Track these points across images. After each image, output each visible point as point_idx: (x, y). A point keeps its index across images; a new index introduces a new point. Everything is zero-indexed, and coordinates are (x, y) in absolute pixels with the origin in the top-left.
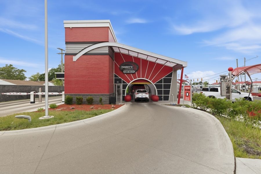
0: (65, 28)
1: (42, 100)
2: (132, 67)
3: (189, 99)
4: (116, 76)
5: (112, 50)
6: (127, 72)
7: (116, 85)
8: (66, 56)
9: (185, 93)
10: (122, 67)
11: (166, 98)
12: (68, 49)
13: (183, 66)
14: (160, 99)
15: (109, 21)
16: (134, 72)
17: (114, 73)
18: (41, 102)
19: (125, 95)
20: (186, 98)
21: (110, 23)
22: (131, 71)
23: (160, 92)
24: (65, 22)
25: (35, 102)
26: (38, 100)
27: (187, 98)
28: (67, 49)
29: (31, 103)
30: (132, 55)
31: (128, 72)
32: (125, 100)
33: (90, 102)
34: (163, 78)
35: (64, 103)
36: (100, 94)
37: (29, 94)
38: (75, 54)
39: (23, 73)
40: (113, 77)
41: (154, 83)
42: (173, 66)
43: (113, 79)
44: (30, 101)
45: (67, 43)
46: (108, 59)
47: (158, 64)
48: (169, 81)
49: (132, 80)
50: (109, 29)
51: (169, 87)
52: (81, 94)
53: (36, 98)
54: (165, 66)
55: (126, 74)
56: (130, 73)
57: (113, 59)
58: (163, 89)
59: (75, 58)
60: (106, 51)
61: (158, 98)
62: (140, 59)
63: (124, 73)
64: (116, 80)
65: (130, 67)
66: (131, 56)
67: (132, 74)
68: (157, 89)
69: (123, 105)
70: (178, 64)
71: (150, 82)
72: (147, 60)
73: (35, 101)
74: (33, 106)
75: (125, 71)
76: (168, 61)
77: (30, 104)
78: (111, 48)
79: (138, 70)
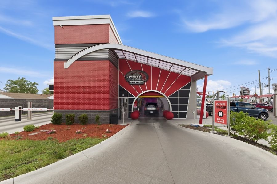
0: (54, 26)
1: (32, 116)
2: (140, 77)
3: (223, 122)
4: (120, 88)
5: (115, 54)
6: (134, 82)
7: (120, 98)
8: (56, 62)
9: (216, 112)
10: (128, 76)
11: (183, 115)
12: (59, 53)
13: (207, 74)
14: (175, 116)
15: (109, 16)
16: (143, 82)
17: (119, 84)
18: (31, 119)
19: (132, 111)
20: (218, 119)
21: (110, 19)
22: (140, 81)
23: (175, 108)
24: (54, 18)
25: (22, 120)
26: (27, 117)
27: (220, 119)
28: (56, 53)
29: (16, 120)
30: (140, 62)
31: (136, 83)
32: (132, 117)
33: (84, 121)
34: (178, 90)
35: (50, 122)
36: (98, 110)
37: (13, 109)
38: (67, 60)
39: (35, 86)
40: (117, 89)
41: (167, 96)
42: (192, 74)
43: (117, 91)
44: (14, 118)
45: (57, 45)
46: (108, 66)
47: (173, 73)
48: (187, 93)
49: (140, 92)
50: (110, 27)
51: (186, 101)
52: (74, 110)
53: (22, 114)
54: (182, 75)
55: (133, 85)
56: (138, 85)
57: (118, 67)
58: (179, 104)
59: (67, 65)
60: (106, 55)
61: (173, 115)
62: (150, 66)
63: (131, 84)
64: (121, 93)
65: (138, 76)
66: (140, 64)
67: (140, 85)
68: (171, 103)
69: (126, 126)
70: (199, 71)
71: (162, 95)
72: (159, 67)
73: (21, 118)
74: (19, 124)
75: (132, 81)
76: (186, 67)
77: (14, 122)
78: (112, 51)
79: (147, 81)
